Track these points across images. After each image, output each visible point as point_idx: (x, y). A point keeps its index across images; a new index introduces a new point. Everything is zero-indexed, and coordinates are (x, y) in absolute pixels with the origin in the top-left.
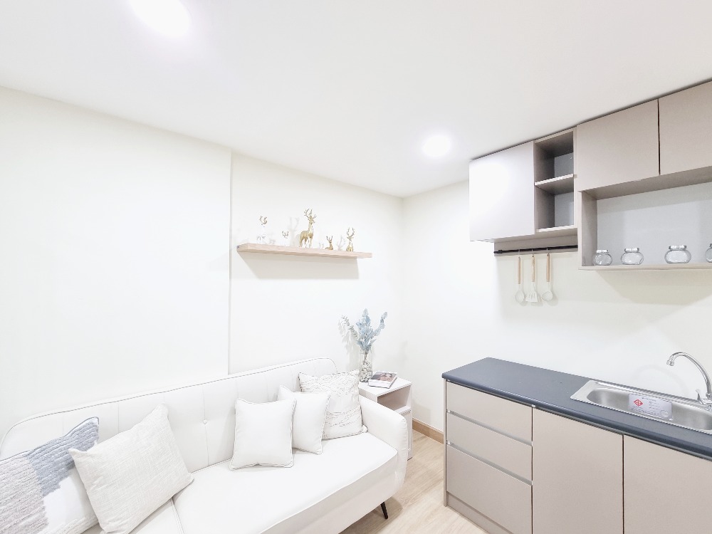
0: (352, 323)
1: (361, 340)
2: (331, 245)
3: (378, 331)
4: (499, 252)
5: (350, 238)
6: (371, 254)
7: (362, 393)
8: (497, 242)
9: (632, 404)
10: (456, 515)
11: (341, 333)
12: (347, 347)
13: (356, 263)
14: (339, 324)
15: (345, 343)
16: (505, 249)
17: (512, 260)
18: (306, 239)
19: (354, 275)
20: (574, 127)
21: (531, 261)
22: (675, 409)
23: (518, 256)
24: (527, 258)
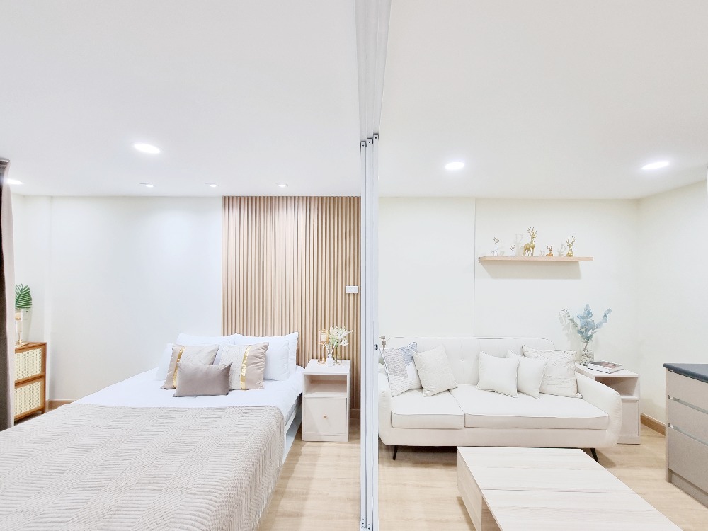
0: (573, 315)
1: (582, 330)
2: (551, 253)
3: (600, 324)
5: (570, 246)
6: (592, 258)
7: (580, 372)
11: (562, 323)
12: (568, 335)
14: (560, 316)
15: (566, 332)
18: (529, 249)
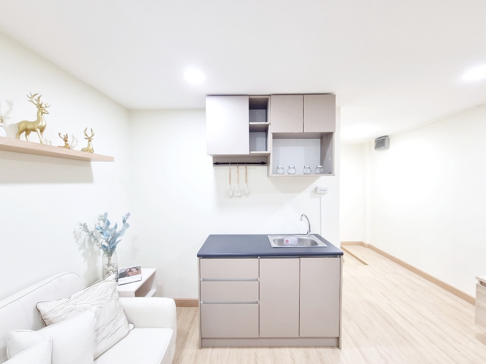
0: (91, 228)
2: (67, 145)
3: (122, 231)
4: (216, 164)
5: (90, 140)
6: (113, 158)
7: (121, 295)
8: (215, 157)
9: (285, 242)
10: (210, 350)
11: (77, 241)
12: (84, 254)
13: (90, 166)
14: (74, 232)
15: (82, 251)
16: (220, 162)
17: (225, 169)
18: (30, 132)
19: (88, 179)
20: (270, 95)
21: (236, 170)
22: (300, 240)
23: (229, 167)
24: (234, 168)
